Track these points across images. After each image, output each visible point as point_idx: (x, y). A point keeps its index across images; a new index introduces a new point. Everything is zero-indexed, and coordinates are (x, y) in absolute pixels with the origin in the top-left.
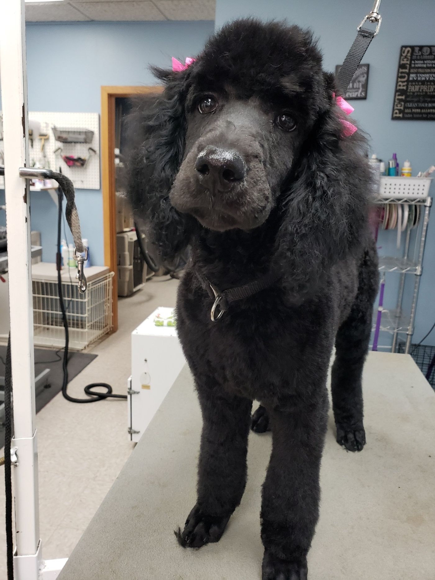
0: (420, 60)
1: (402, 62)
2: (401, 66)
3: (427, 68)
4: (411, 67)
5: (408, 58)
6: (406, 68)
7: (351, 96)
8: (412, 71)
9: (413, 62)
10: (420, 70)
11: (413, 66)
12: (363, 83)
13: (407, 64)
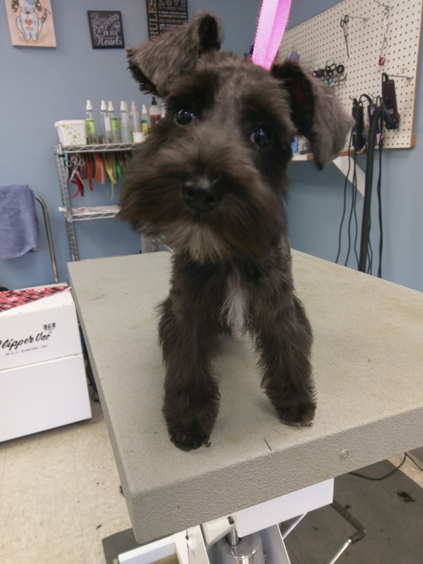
0: (165, 10)
1: (150, 12)
2: (150, 16)
3: (173, 18)
4: (159, 18)
5: (154, 8)
6: (154, 18)
7: (109, 44)
8: (160, 20)
9: (160, 12)
10: (167, 21)
11: (160, 16)
12: (119, 31)
13: (154, 14)
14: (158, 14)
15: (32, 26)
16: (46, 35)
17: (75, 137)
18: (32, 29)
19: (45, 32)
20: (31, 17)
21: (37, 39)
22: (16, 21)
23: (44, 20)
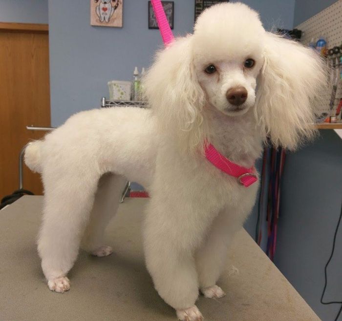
1: (197, 2)
6: (200, 7)
9: (205, 2)
11: (205, 5)
13: (201, 3)
14: (203, 4)
15: (107, 12)
16: (116, 18)
17: (122, 94)
18: (106, 14)
19: (115, 16)
20: (107, 6)
21: (109, 21)
22: (96, 8)
23: (116, 8)
